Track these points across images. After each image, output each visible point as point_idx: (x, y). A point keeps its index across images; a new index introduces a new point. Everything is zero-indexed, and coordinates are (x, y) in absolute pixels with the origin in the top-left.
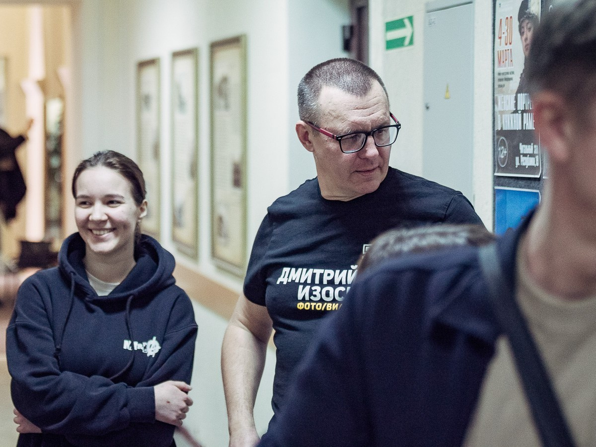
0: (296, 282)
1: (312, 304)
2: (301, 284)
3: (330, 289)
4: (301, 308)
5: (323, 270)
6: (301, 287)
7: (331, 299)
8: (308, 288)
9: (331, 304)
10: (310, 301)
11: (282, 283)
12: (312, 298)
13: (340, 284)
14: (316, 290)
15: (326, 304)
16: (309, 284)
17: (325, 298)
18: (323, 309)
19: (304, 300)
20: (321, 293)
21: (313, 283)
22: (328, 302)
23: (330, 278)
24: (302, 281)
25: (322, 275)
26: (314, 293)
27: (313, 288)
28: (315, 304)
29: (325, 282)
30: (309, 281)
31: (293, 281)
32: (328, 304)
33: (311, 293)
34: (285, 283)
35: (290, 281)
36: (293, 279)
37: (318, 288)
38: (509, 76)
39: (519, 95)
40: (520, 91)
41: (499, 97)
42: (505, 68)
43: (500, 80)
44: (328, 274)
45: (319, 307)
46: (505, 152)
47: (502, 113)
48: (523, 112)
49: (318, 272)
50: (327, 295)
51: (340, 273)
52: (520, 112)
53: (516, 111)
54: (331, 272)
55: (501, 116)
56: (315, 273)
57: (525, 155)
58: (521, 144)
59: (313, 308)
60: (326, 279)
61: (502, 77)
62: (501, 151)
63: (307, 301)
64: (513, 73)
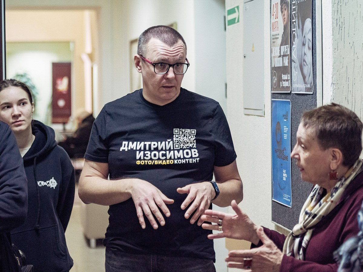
0: (134, 149)
1: (145, 161)
2: (138, 150)
3: (156, 153)
4: (138, 164)
5: (150, 142)
6: (138, 152)
7: (157, 158)
8: (142, 153)
9: (157, 161)
10: (144, 159)
11: (124, 150)
12: (145, 158)
13: (162, 150)
14: (147, 154)
15: (154, 161)
16: (142, 150)
17: (153, 158)
18: (152, 164)
19: (140, 159)
20: (151, 155)
21: (145, 150)
22: (155, 160)
23: (156, 146)
24: (138, 148)
25: (150, 145)
26: (147, 155)
27: (146, 152)
28: (147, 161)
29: (152, 149)
30: (142, 149)
31: (132, 149)
32: (155, 161)
33: (145, 155)
34: (126, 150)
35: (129, 149)
36: (132, 148)
37: (149, 153)
38: (277, 36)
39: (281, 47)
40: (281, 45)
41: (273, 48)
42: (275, 32)
43: (273, 39)
44: (154, 145)
45: (150, 163)
46: (276, 79)
47: (274, 57)
48: (284, 56)
49: (147, 143)
50: (155, 155)
51: (161, 143)
52: (282, 56)
53: (280, 56)
54: (156, 143)
55: (274, 59)
56: (146, 144)
57: (284, 80)
58: (282, 74)
59: (146, 164)
60: (153, 147)
61: (274, 37)
62: (274, 79)
63: (142, 160)
64: (278, 34)
